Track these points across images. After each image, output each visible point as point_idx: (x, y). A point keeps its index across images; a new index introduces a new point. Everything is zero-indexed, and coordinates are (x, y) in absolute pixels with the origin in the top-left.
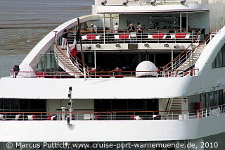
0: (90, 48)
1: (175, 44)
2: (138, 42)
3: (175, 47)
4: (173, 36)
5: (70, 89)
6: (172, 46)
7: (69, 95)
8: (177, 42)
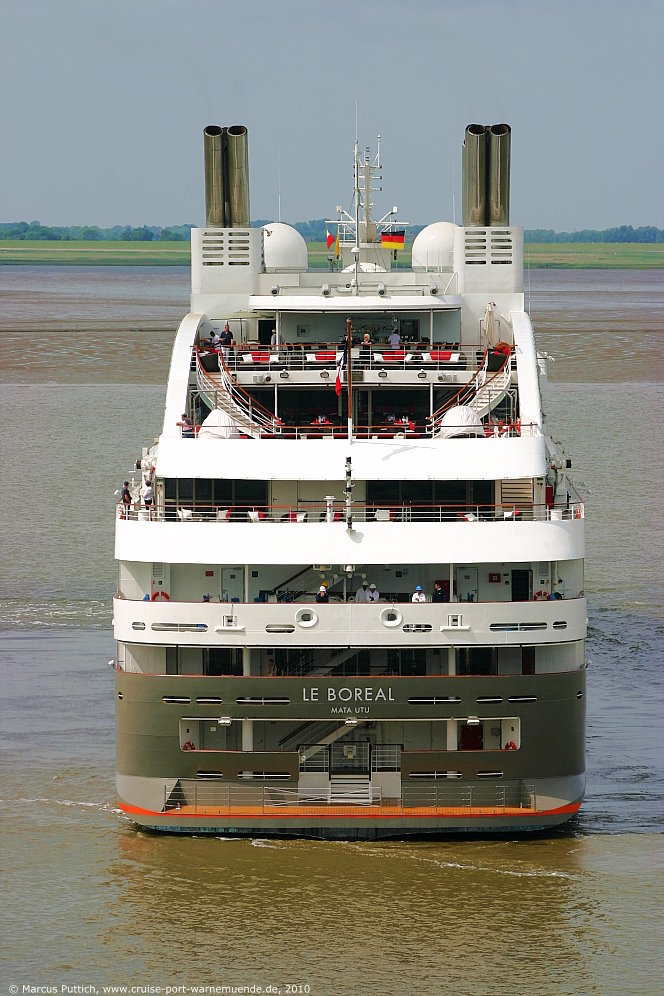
0: (269, 379)
1: (438, 371)
2: (363, 368)
3: (440, 378)
4: (426, 357)
5: (349, 460)
6: (433, 377)
7: (349, 474)
8: (441, 368)
